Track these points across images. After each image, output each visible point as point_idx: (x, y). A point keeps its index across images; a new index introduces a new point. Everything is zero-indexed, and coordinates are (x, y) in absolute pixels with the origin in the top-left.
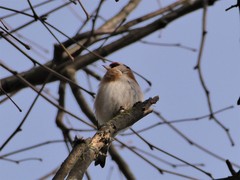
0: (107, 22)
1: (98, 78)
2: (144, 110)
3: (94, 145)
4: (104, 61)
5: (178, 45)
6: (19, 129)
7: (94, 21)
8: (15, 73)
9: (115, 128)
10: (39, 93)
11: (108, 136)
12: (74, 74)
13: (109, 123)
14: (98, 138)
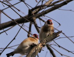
0: (47, 2)
1: (44, 21)
2: (57, 35)
3: (39, 46)
4: (44, 16)
5: (71, 10)
6: (14, 39)
7: (42, 2)
8: (13, 20)
9: (47, 41)
10: (21, 27)
11: (44, 44)
12: (35, 20)
13: (45, 39)
14: (41, 44)
